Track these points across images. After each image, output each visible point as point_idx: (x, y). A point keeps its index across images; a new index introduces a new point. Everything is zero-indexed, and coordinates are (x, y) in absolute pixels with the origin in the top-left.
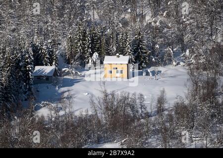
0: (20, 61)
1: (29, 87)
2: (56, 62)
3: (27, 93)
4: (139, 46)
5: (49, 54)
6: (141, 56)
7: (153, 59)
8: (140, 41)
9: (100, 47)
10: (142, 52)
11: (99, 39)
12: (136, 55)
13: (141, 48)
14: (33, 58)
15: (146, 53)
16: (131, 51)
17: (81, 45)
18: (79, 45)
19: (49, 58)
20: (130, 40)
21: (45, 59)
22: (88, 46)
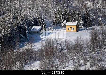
0: (21, 24)
1: (26, 36)
2: (45, 25)
3: (25, 39)
4: (86, 17)
5: (42, 21)
6: (87, 22)
7: (93, 23)
8: (87, 15)
9: (68, 18)
10: (87, 20)
11: (68, 14)
12: (85, 21)
13: (87, 18)
14: (33, 23)
15: (89, 20)
16: (82, 19)
17: (59, 17)
18: (58, 17)
19: (41, 23)
20: (81, 14)
21: (40, 23)
22: (62, 17)
